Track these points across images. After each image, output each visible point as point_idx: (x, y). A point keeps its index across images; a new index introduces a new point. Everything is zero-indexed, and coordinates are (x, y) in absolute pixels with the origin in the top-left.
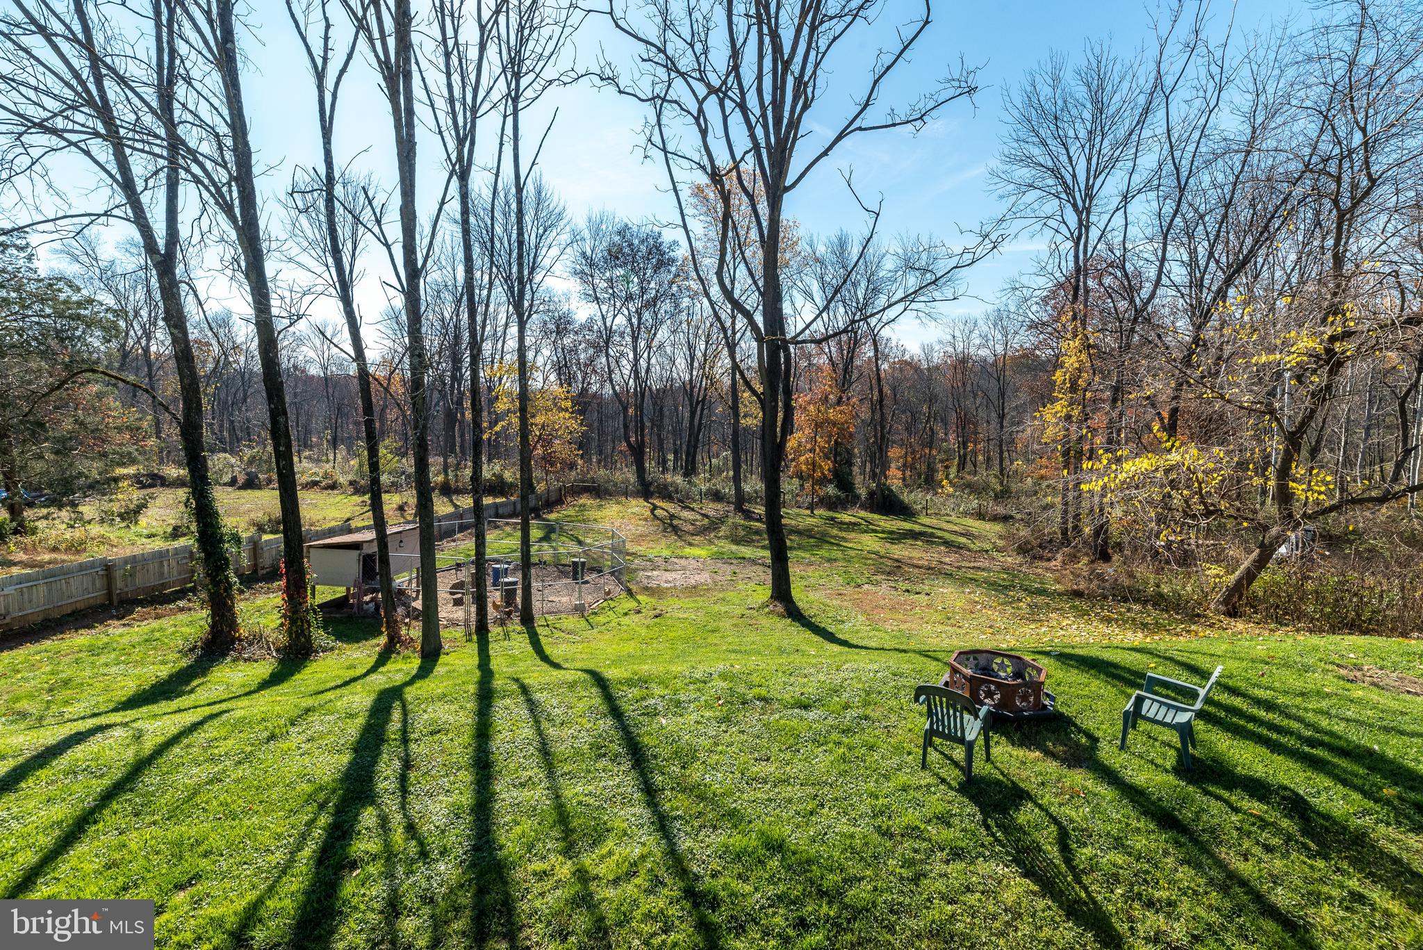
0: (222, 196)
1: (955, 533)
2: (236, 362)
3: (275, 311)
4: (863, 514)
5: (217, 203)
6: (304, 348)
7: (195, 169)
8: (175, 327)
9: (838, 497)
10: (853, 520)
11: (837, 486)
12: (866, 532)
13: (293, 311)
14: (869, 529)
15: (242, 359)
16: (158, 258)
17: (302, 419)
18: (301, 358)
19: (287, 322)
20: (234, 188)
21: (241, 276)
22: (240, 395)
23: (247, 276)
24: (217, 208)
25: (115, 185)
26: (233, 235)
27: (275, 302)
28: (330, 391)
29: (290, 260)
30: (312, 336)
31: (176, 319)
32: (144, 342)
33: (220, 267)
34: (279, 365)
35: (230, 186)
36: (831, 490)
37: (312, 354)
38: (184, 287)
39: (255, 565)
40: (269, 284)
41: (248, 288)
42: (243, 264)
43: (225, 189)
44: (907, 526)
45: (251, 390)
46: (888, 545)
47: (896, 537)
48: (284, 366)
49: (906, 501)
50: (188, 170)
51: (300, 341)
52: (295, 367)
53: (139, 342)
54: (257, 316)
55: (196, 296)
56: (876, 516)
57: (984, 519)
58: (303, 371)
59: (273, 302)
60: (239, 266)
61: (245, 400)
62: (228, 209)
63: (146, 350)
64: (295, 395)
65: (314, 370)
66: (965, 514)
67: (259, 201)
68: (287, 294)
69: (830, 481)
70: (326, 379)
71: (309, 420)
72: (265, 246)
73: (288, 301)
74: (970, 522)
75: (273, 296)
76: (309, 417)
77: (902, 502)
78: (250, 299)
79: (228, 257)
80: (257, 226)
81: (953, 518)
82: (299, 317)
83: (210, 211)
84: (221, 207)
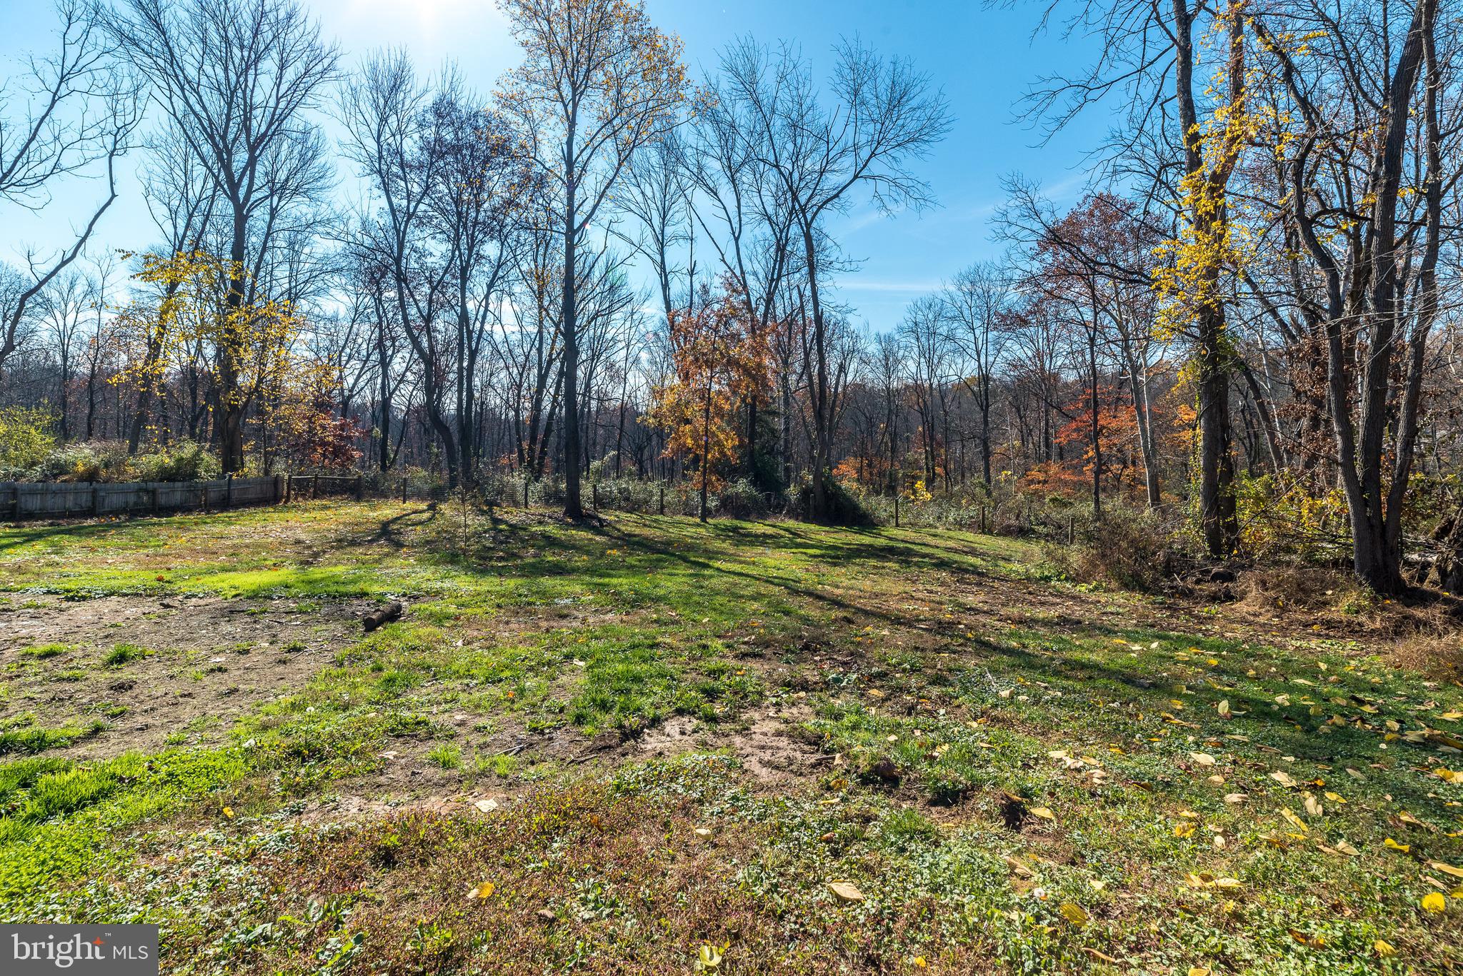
1: (956, 551)
4: (791, 523)
9: (750, 497)
10: (770, 531)
11: (753, 483)
12: (785, 546)
14: (795, 542)
36: (742, 486)
44: (866, 539)
46: (824, 568)
47: (838, 556)
49: (863, 505)
56: (812, 527)
57: (990, 533)
66: (960, 525)
69: (743, 474)
74: (970, 536)
77: (856, 507)
81: (940, 531)
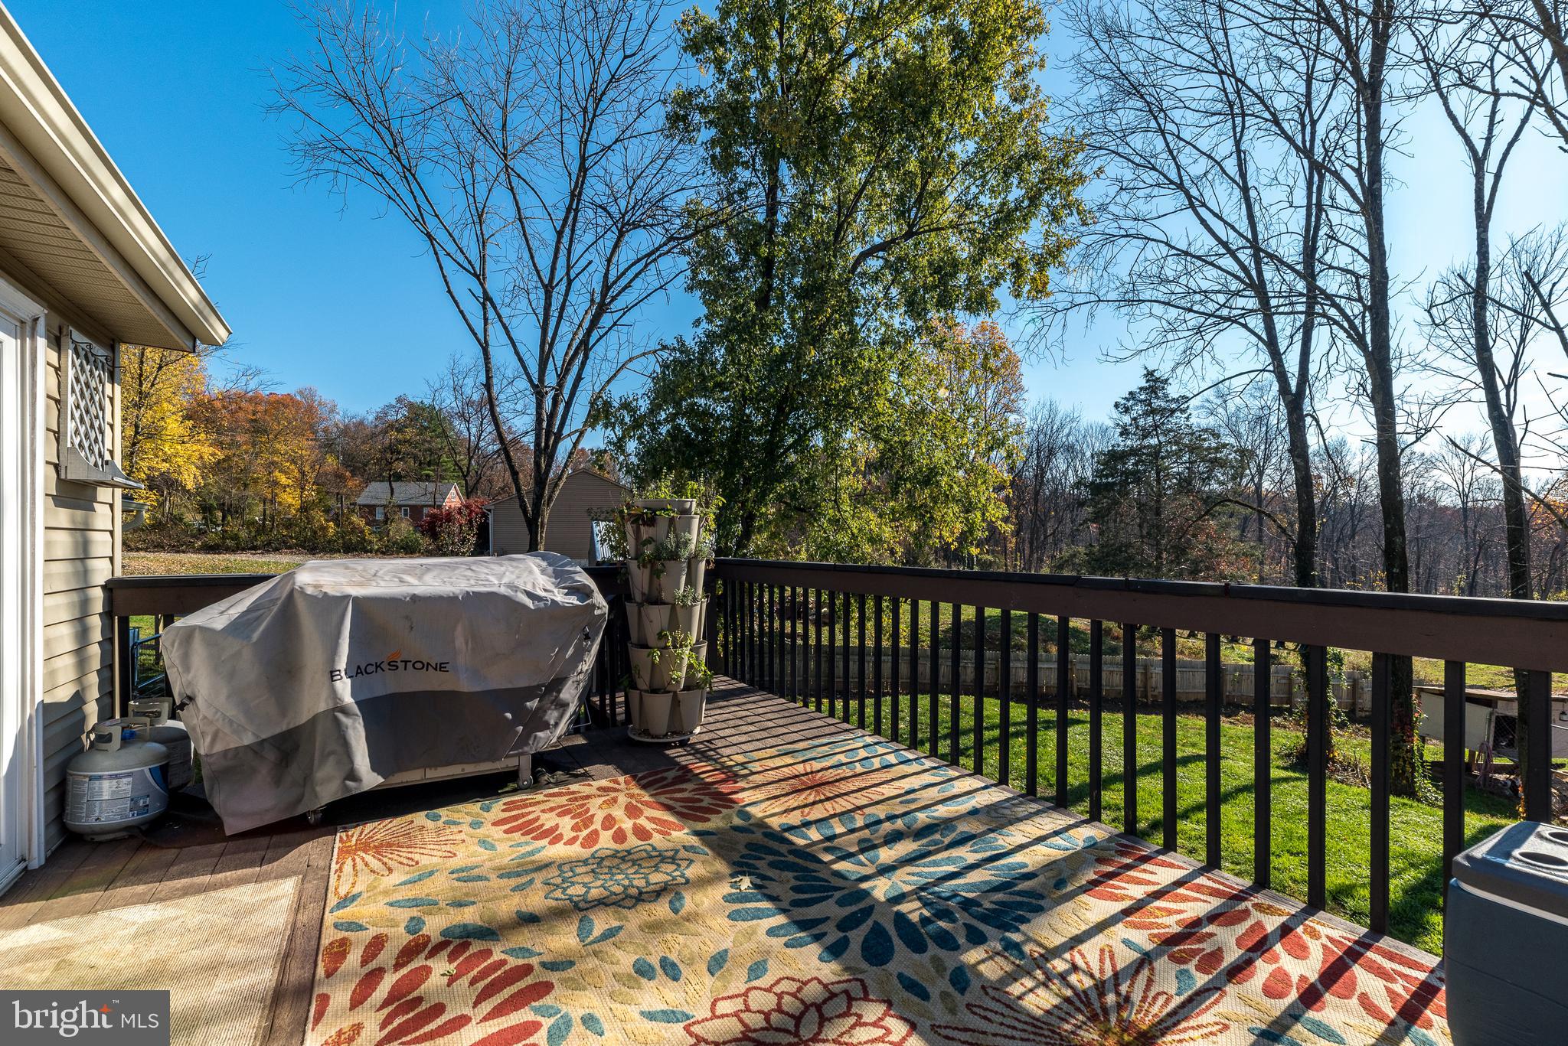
0: (1355, 328)
2: (1347, 494)
3: (1399, 429)
5: (1349, 336)
6: (1435, 472)
7: (1333, 312)
8: (1298, 457)
13: (1421, 425)
15: (1353, 491)
16: (1290, 398)
17: (1426, 558)
18: (1430, 484)
19: (1413, 438)
20: (1368, 318)
21: (1365, 400)
22: (1348, 531)
23: (1373, 400)
24: (1348, 341)
25: (1261, 345)
26: (1362, 361)
27: (1400, 419)
28: (1471, 524)
29: (1426, 367)
30: (1448, 457)
31: (1298, 450)
32: (1256, 480)
33: (1346, 394)
34: (1400, 493)
35: (1364, 317)
37: (1447, 479)
38: (1308, 420)
39: (1354, 704)
40: (1397, 402)
41: (1372, 411)
42: (1369, 388)
43: (1357, 322)
45: (1362, 525)
48: (1405, 496)
50: (1324, 315)
51: (1430, 463)
52: (1421, 497)
53: (1252, 480)
54: (1379, 436)
55: (1318, 425)
58: (1433, 502)
59: (1398, 420)
60: (1365, 390)
61: (1353, 537)
62: (1359, 341)
63: (1259, 486)
64: (1418, 529)
65: (1449, 500)
67: (1392, 321)
68: (1415, 409)
70: (1465, 509)
71: (1436, 561)
72: (1394, 364)
73: (1416, 416)
75: (1399, 413)
76: (1437, 557)
78: (1373, 420)
79: (1354, 384)
80: (1388, 347)
82: (1427, 430)
83: (1339, 343)
84: (1353, 340)
